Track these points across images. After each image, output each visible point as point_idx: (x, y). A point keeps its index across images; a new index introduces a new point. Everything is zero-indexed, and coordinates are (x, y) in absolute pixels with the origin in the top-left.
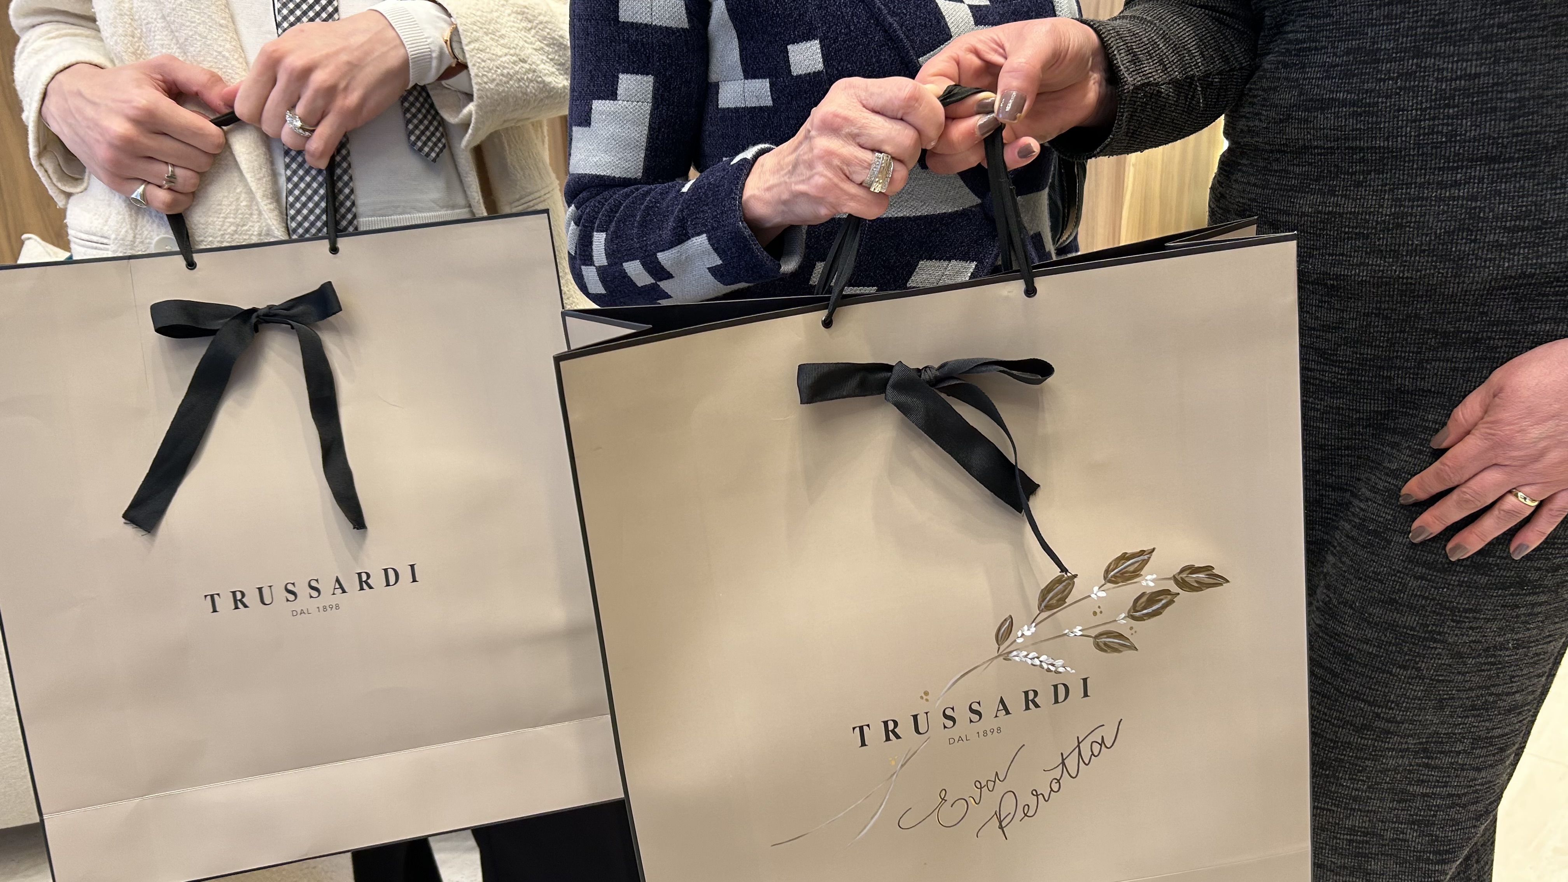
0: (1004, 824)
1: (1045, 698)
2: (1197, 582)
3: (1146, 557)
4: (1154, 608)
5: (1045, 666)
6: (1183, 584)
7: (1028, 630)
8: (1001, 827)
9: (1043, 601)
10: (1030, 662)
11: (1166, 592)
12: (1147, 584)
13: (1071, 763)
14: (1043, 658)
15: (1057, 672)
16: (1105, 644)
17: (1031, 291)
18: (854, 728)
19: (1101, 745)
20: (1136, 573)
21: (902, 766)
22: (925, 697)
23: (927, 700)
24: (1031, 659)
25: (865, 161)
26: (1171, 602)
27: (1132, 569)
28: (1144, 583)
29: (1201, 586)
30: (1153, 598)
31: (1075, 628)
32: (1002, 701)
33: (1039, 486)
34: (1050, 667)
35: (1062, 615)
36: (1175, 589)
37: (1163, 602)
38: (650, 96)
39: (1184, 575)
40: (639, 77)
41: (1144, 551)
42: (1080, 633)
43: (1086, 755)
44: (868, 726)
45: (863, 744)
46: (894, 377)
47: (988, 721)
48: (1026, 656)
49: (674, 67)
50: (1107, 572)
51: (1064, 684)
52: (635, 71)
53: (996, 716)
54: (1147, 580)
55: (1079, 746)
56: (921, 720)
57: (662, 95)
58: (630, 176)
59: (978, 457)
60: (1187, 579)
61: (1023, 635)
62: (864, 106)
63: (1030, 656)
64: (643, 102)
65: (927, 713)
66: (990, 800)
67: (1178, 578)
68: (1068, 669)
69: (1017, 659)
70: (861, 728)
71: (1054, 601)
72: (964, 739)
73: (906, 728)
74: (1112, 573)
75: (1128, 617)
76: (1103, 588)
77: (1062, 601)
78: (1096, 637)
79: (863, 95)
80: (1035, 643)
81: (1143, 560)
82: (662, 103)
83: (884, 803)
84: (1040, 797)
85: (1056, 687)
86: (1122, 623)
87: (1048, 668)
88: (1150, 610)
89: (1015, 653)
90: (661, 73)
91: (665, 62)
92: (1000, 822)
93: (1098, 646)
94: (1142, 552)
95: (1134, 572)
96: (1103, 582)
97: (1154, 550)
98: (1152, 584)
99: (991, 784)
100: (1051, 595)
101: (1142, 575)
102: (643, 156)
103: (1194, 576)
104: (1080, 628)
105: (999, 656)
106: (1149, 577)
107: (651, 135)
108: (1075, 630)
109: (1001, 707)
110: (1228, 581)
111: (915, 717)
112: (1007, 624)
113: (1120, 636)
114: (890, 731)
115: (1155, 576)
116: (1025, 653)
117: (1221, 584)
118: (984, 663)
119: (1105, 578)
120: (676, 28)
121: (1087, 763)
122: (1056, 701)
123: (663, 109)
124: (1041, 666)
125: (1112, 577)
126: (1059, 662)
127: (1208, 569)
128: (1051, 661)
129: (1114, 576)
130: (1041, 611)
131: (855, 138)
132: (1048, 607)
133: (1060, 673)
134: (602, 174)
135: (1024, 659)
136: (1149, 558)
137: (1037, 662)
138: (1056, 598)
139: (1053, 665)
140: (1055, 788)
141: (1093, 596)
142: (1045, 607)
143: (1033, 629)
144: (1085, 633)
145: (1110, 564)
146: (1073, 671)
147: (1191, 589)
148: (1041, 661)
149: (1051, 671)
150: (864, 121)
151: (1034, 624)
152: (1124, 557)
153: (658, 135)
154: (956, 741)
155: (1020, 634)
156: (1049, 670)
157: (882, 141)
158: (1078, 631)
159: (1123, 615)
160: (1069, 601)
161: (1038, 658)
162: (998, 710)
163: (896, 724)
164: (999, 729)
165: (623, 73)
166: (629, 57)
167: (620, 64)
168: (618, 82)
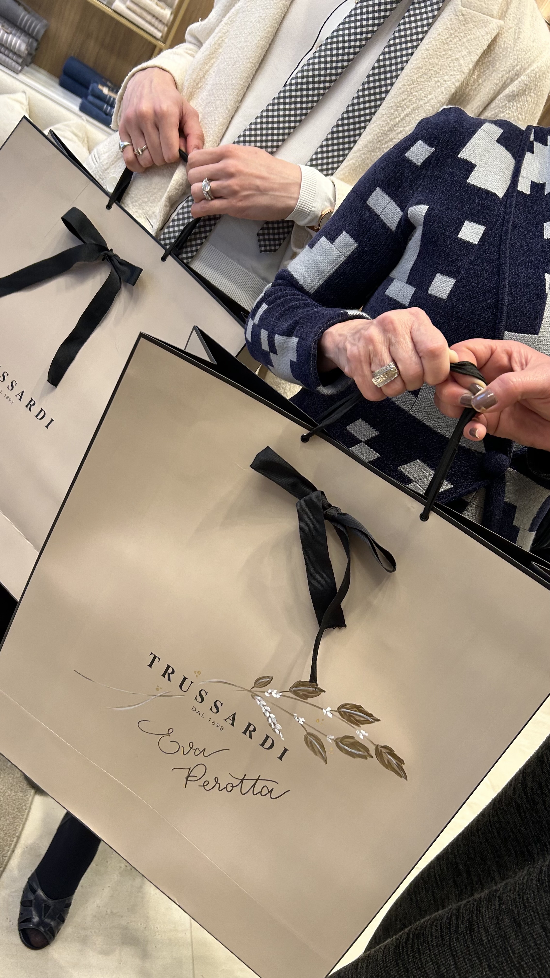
0: (190, 778)
1: (258, 737)
2: (388, 761)
3: (371, 720)
4: (353, 751)
5: (270, 721)
6: (379, 754)
7: (276, 694)
8: (187, 778)
9: (296, 687)
10: (264, 710)
11: (367, 750)
12: (359, 734)
13: (247, 785)
14: (272, 715)
15: (274, 730)
16: (311, 742)
17: (424, 517)
18: (152, 654)
19: (269, 792)
20: (358, 723)
21: (161, 696)
22: (197, 674)
23: (197, 676)
24: (265, 710)
26: (365, 757)
27: (358, 718)
28: (358, 732)
29: (388, 766)
30: (356, 745)
31: (301, 718)
32: (234, 715)
33: (345, 626)
35: (301, 705)
36: (372, 752)
37: (360, 753)
38: (348, 254)
39: (384, 750)
40: (351, 240)
41: (373, 716)
42: (302, 723)
43: (257, 789)
44: (159, 659)
45: (150, 666)
46: (313, 495)
47: (219, 718)
48: (264, 706)
49: (371, 248)
50: (343, 706)
51: (273, 741)
52: (352, 235)
53: (225, 720)
54: (360, 732)
55: (257, 780)
56: (187, 683)
57: (354, 258)
58: (306, 288)
59: (321, 579)
60: (384, 754)
61: (271, 693)
62: (410, 332)
63: (266, 708)
64: (343, 255)
65: (192, 682)
66: (191, 760)
67: (380, 749)
68: (281, 735)
69: (258, 702)
70: (155, 657)
71: (301, 693)
72: (201, 715)
73: (176, 679)
74: (345, 710)
75: (335, 741)
76: (333, 712)
77: (306, 697)
78: (309, 734)
79: (416, 326)
80: (274, 704)
81: (368, 720)
82: (351, 263)
83: (139, 705)
84: (218, 785)
85: (267, 737)
86: (329, 740)
87: (271, 724)
88: (350, 750)
89: (259, 698)
90: (363, 245)
91: (369, 241)
92: (189, 776)
93: (306, 739)
94: (371, 716)
95: (357, 721)
96: (336, 709)
97: (379, 720)
98: (361, 737)
99: (198, 752)
100: (302, 688)
101: (360, 727)
102: (321, 283)
103: (389, 757)
104: (304, 720)
105: (250, 691)
106: (363, 732)
107: (333, 275)
108: (300, 718)
109: (231, 718)
110: (406, 778)
111: (185, 679)
112: (268, 680)
113: (322, 746)
114: (168, 673)
115: (367, 735)
116: (265, 704)
117: (401, 777)
118: (239, 687)
119: (339, 708)
120: (389, 227)
121: (255, 793)
122: (262, 745)
123: (349, 266)
124: (268, 718)
125: (343, 711)
126: (279, 726)
127: (400, 761)
128: (275, 722)
129: (345, 712)
130: (290, 691)
131: (390, 344)
132: (295, 693)
133: (275, 732)
134: (295, 277)
135: (262, 706)
136: (372, 722)
137: (267, 714)
138: (304, 693)
139: (275, 725)
140: (229, 788)
141: (324, 711)
142: (294, 691)
143: (278, 696)
144: (305, 726)
145: (348, 704)
146: (283, 739)
147: (381, 760)
148: (270, 716)
149: (271, 727)
150: (403, 339)
151: (281, 694)
152: (359, 708)
153: (336, 279)
154: (197, 711)
155: (270, 691)
157: (400, 360)
158: (301, 720)
159: (332, 737)
160: (309, 700)
161: (269, 713)
162: (228, 718)
163: (173, 672)
164: (222, 729)
165: (346, 232)
166: (355, 225)
167: (349, 226)
168: (340, 234)
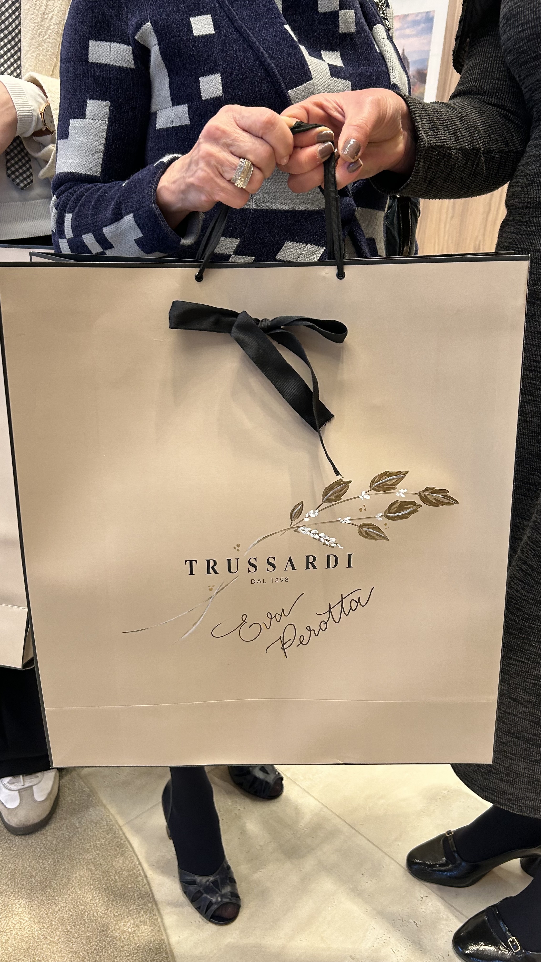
0: (285, 646)
1: (321, 563)
2: (436, 500)
3: (401, 477)
4: (403, 513)
5: (323, 541)
6: (425, 499)
7: (313, 514)
8: (283, 648)
9: (326, 495)
10: (312, 536)
11: (413, 503)
12: (400, 495)
13: (336, 612)
14: (322, 535)
15: (330, 546)
16: (366, 532)
17: (341, 275)
18: (186, 562)
19: (357, 603)
20: (393, 487)
21: (217, 593)
22: (237, 548)
23: (238, 550)
24: (313, 534)
25: (234, 164)
26: (415, 511)
27: (390, 483)
28: (398, 494)
29: (438, 503)
30: (403, 505)
31: (346, 517)
32: (290, 560)
33: (333, 416)
34: (326, 542)
35: (338, 507)
36: (419, 502)
37: (410, 510)
38: (107, 116)
39: (426, 493)
40: (100, 102)
41: (401, 472)
42: (349, 522)
43: (347, 609)
44: (196, 561)
45: (192, 573)
46: (239, 321)
47: (279, 572)
48: (310, 531)
49: (124, 96)
50: (373, 482)
51: (334, 556)
52: (98, 98)
53: (285, 570)
54: (400, 492)
55: (342, 601)
56: (233, 563)
57: (115, 116)
58: (92, 174)
59: (291, 387)
60: (428, 496)
61: (309, 516)
62: (238, 125)
63: (313, 532)
64: (102, 120)
65: (237, 559)
66: (277, 629)
67: (422, 494)
68: (339, 545)
69: (303, 532)
70: (191, 562)
71: (333, 497)
72: (262, 582)
73: (221, 567)
74: (376, 484)
75: (384, 516)
76: (368, 493)
77: (339, 497)
78: (360, 526)
79: (238, 117)
80: (317, 524)
81: (400, 478)
82: (115, 122)
83: (202, 617)
84: (312, 632)
85: (329, 556)
86: (379, 519)
87: (325, 542)
88: (400, 514)
89: (302, 528)
90: (115, 99)
91: (118, 92)
92: (283, 645)
93: (360, 533)
94: (399, 473)
95: (392, 485)
96: (369, 489)
97: (407, 472)
98: (403, 496)
99: (278, 617)
100: (331, 492)
101: (397, 488)
102: (101, 159)
103: (434, 495)
104: (349, 518)
105: (292, 528)
106: (402, 491)
107: (107, 144)
108: (345, 519)
109: (289, 564)
110: (458, 503)
111: (229, 561)
112: (299, 507)
113: (377, 529)
114: (211, 567)
115: (406, 491)
116: (310, 529)
117: (453, 504)
118: (281, 531)
119: (371, 486)
120: (126, 67)
121: (347, 614)
122: (328, 567)
123: (115, 126)
124: (320, 540)
125: (375, 486)
126: (333, 540)
127: (444, 492)
128: (327, 538)
129: (377, 486)
130: (324, 502)
131: (227, 147)
132: (329, 500)
133: (333, 547)
135: (308, 533)
136: (404, 477)
137: (317, 537)
138: (335, 495)
139: (328, 541)
140: (323, 627)
141: (361, 497)
142: (327, 499)
143: (317, 514)
144: (353, 522)
145: (376, 477)
146: (342, 548)
147: (430, 503)
148: (320, 537)
149: (327, 545)
150: (236, 135)
151: (318, 510)
152: (386, 474)
153: (111, 145)
154: (256, 582)
155: (307, 515)
156: (325, 544)
157: (246, 151)
158: (347, 520)
159: (381, 514)
160: (343, 498)
161: (318, 534)
162: (287, 566)
163: (215, 563)
164: (287, 579)
165: (90, 99)
166: (94, 88)
167: (88, 93)
168: (86, 105)
